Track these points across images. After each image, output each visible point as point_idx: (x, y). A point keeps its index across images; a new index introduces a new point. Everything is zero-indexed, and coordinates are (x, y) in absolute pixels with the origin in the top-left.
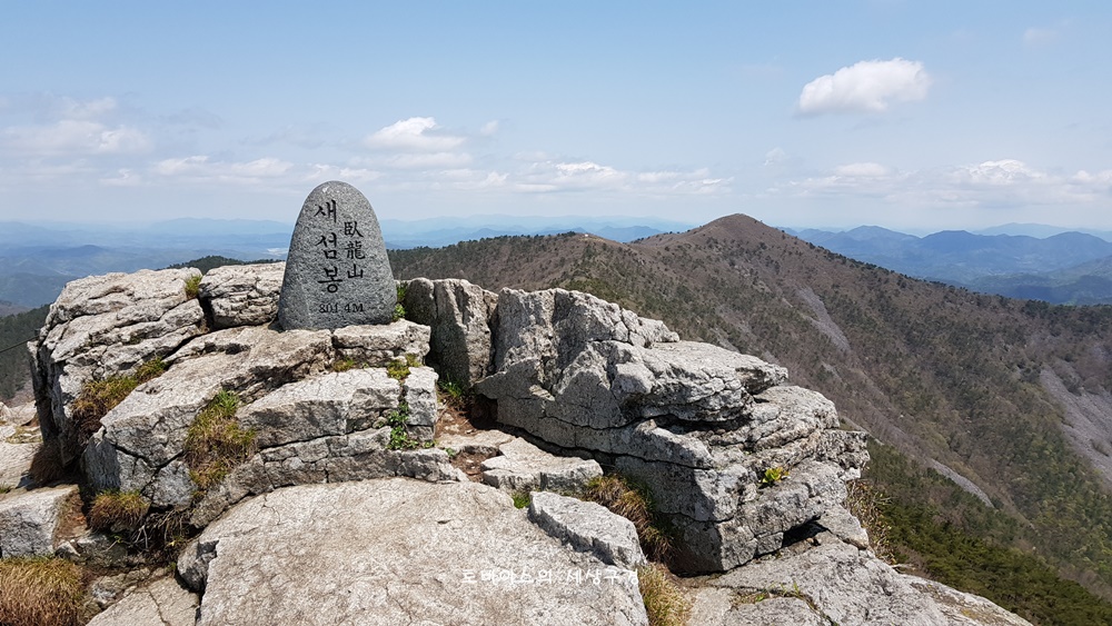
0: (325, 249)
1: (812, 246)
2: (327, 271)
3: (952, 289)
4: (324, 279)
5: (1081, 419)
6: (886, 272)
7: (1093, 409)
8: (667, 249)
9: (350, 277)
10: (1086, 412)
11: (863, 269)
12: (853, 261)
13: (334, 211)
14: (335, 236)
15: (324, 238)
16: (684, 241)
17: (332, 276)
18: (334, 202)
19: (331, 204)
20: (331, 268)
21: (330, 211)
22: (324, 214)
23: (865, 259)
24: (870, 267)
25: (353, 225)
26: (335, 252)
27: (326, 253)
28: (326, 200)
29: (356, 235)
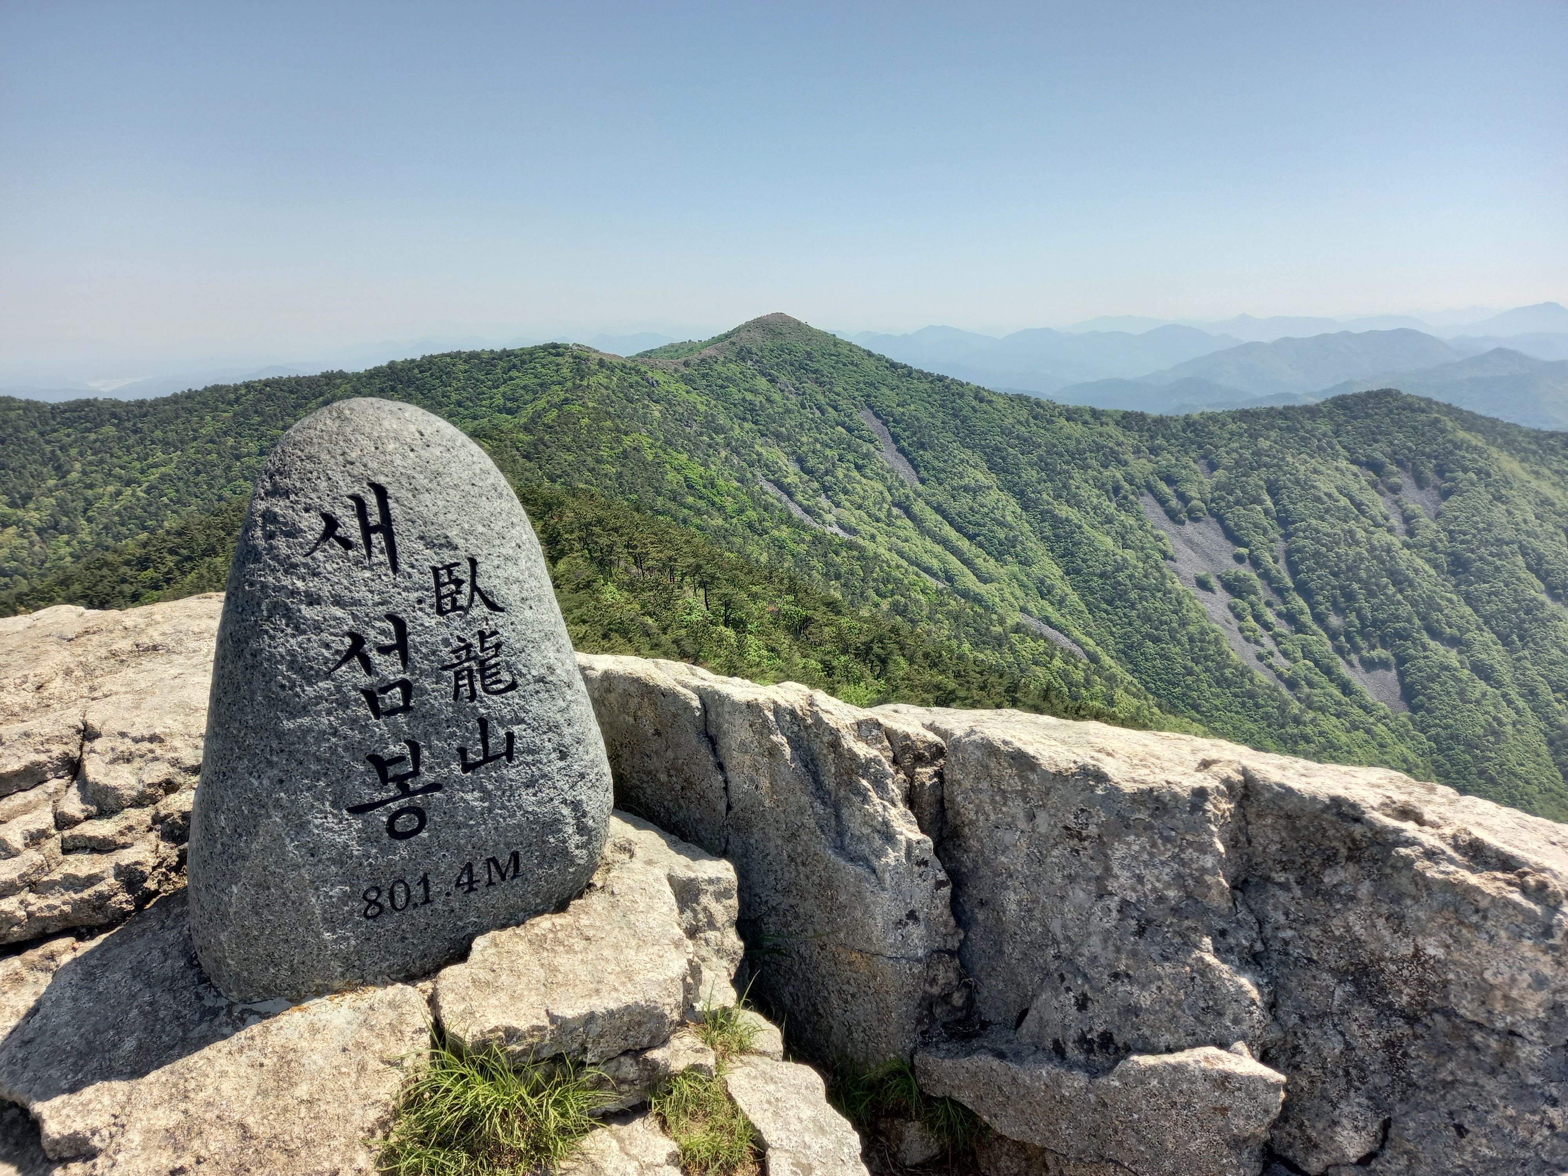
0: (364, 680)
1: (870, 354)
2: (380, 764)
3: (1038, 404)
4: (368, 795)
5: (1184, 553)
6: (961, 385)
7: (1198, 539)
8: (686, 364)
9: (467, 767)
10: (1190, 543)
11: (931, 382)
12: (922, 372)
13: (386, 526)
14: (400, 625)
15: (358, 640)
16: (706, 352)
17: (401, 781)
18: (381, 492)
19: (371, 500)
20: (396, 749)
21: (367, 530)
22: (347, 544)
23: (937, 371)
24: (941, 379)
25: (463, 572)
26: (406, 687)
27: (371, 696)
28: (347, 487)
29: (479, 610)
